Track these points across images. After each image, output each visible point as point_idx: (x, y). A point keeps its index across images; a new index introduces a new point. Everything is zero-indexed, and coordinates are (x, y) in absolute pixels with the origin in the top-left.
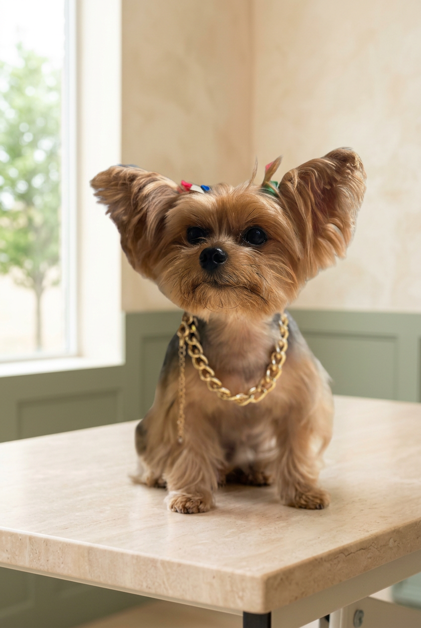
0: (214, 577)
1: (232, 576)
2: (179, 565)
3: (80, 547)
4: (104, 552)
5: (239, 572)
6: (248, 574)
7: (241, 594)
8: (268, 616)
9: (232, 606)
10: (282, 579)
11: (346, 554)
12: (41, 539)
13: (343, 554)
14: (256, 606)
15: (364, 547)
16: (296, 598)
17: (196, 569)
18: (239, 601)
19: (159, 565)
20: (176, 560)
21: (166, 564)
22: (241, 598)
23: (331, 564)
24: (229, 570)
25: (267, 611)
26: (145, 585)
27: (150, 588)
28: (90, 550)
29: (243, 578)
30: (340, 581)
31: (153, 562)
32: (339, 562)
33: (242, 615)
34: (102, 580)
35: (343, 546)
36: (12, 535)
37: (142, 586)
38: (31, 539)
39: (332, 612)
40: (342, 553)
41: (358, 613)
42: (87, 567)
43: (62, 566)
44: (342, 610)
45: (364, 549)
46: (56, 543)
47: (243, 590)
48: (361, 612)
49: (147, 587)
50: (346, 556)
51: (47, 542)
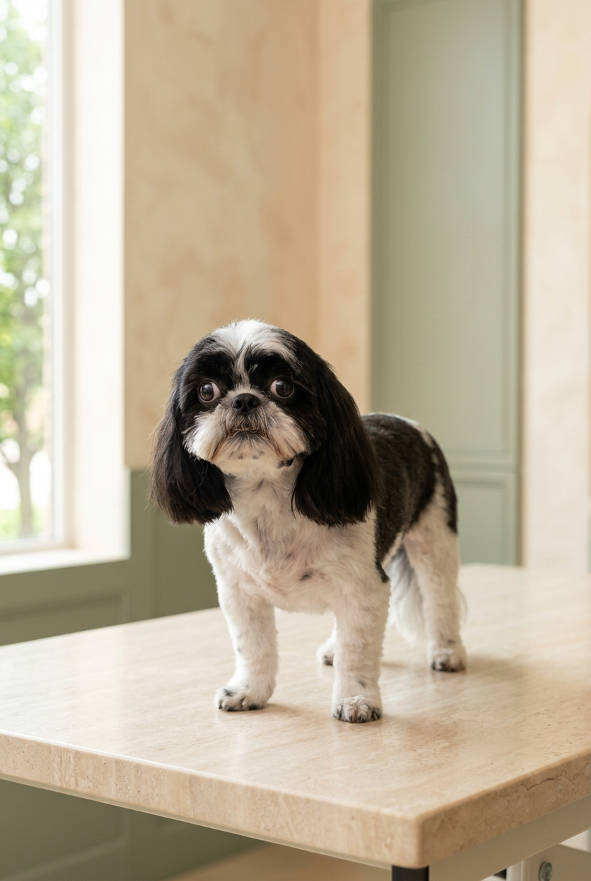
0: (353, 818)
1: (377, 817)
2: (308, 801)
3: (179, 775)
4: (210, 781)
5: (386, 811)
6: (399, 814)
7: (388, 841)
8: (425, 872)
9: (377, 857)
10: (443, 822)
11: (529, 787)
12: (130, 764)
13: (525, 785)
14: (409, 858)
15: (551, 776)
16: (462, 847)
17: (330, 806)
18: (385, 851)
19: (281, 800)
20: (304, 794)
21: (291, 800)
22: (389, 847)
23: (508, 801)
24: (372, 808)
25: (424, 865)
26: (262, 826)
27: (269, 830)
28: (193, 780)
29: (391, 820)
30: (521, 823)
31: (273, 796)
32: (519, 797)
33: (390, 869)
34: (208, 819)
35: (525, 776)
36: (94, 757)
37: (259, 827)
38: (118, 763)
39: (510, 866)
40: (522, 785)
41: (544, 865)
42: (189, 802)
43: (157, 798)
44: (522, 862)
45: (552, 779)
46: (150, 769)
47: (392, 836)
48: (549, 865)
49: (265, 828)
50: (528, 790)
51: (138, 767)
